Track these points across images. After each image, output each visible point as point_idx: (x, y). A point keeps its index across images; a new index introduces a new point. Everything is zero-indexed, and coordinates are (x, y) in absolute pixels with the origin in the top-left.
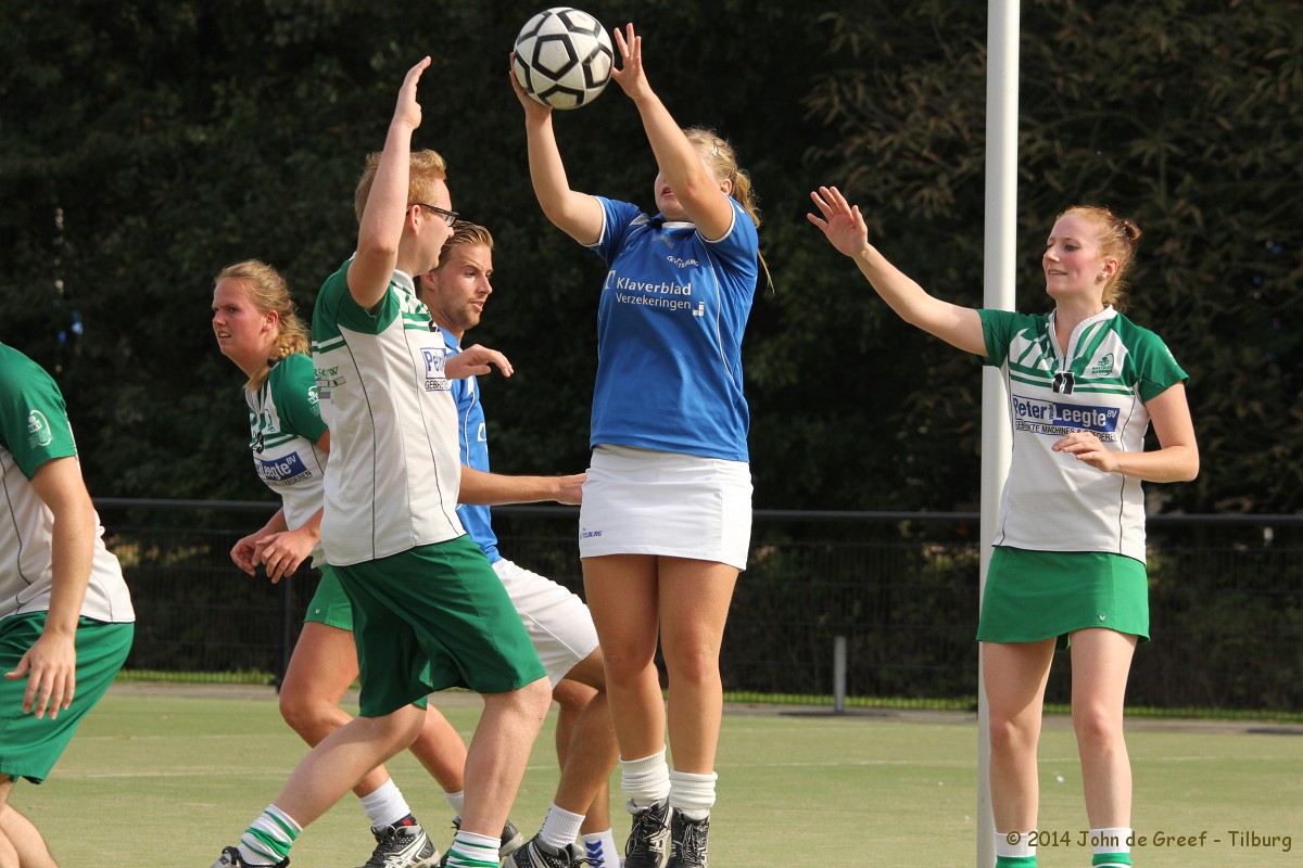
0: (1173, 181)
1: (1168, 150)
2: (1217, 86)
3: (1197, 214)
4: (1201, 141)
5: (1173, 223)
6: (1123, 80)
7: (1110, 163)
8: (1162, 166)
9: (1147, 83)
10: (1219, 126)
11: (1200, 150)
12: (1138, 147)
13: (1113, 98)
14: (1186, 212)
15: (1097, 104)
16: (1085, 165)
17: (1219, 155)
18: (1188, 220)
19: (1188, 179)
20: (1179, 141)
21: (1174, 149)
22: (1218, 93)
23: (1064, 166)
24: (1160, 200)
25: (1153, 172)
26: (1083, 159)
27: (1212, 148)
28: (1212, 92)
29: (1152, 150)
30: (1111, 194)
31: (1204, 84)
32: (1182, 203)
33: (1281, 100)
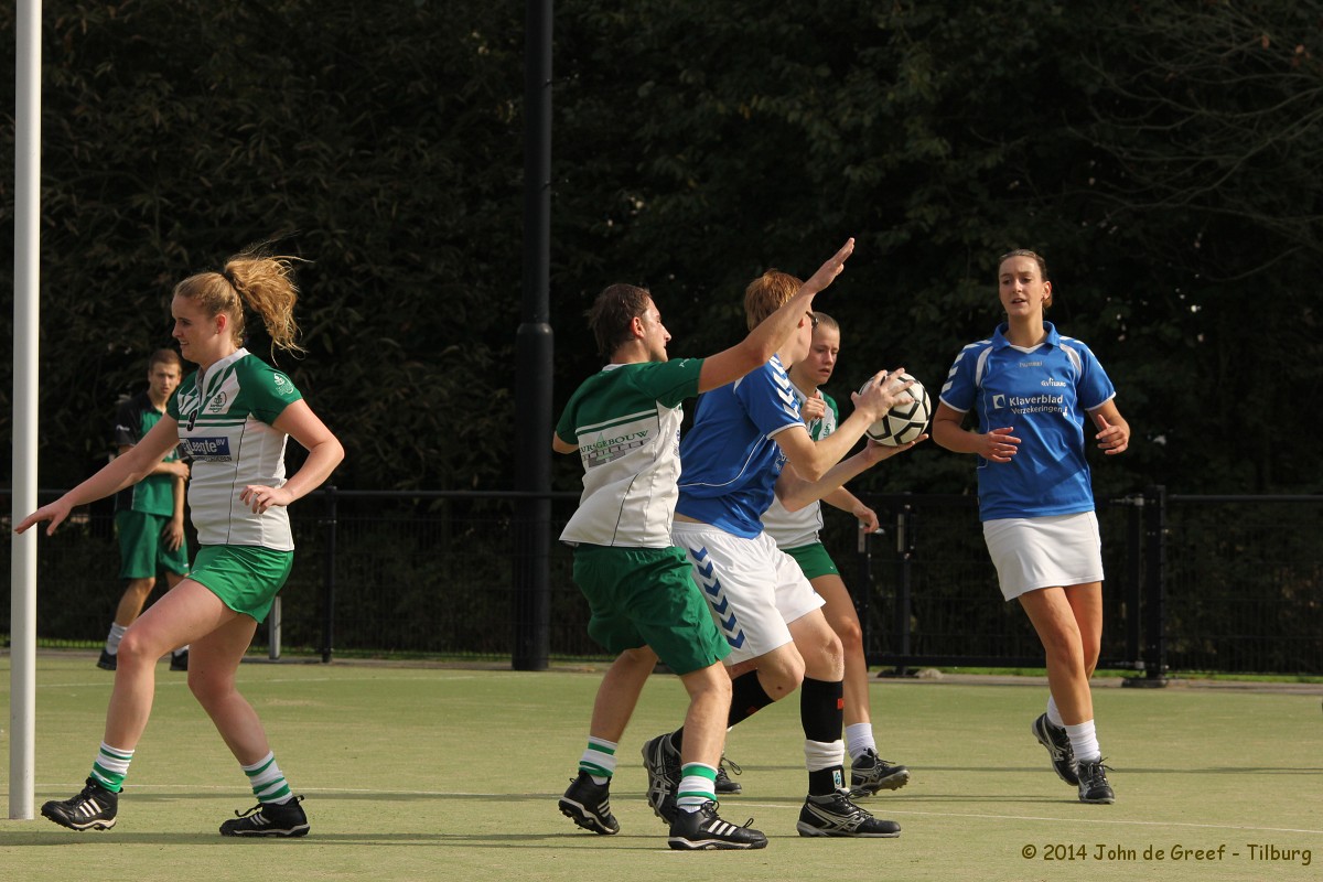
0: (165, 227)
1: (161, 202)
2: (200, 153)
3: (185, 253)
4: (188, 196)
5: (167, 261)
6: (126, 147)
7: (116, 212)
8: (157, 215)
9: (145, 149)
10: (202, 184)
11: (187, 202)
12: (137, 200)
13: (118, 161)
14: (175, 252)
15: (105, 166)
16: (96, 214)
17: (202, 207)
18: (178, 258)
19: (178, 225)
20: (169, 195)
21: (166, 201)
22: (200, 158)
23: (80, 214)
24: (156, 243)
25: (150, 220)
26: (94, 210)
27: (197, 201)
28: (197, 157)
29: (149, 203)
30: (116, 237)
31: (190, 150)
32: (173, 244)
33: (250, 164)
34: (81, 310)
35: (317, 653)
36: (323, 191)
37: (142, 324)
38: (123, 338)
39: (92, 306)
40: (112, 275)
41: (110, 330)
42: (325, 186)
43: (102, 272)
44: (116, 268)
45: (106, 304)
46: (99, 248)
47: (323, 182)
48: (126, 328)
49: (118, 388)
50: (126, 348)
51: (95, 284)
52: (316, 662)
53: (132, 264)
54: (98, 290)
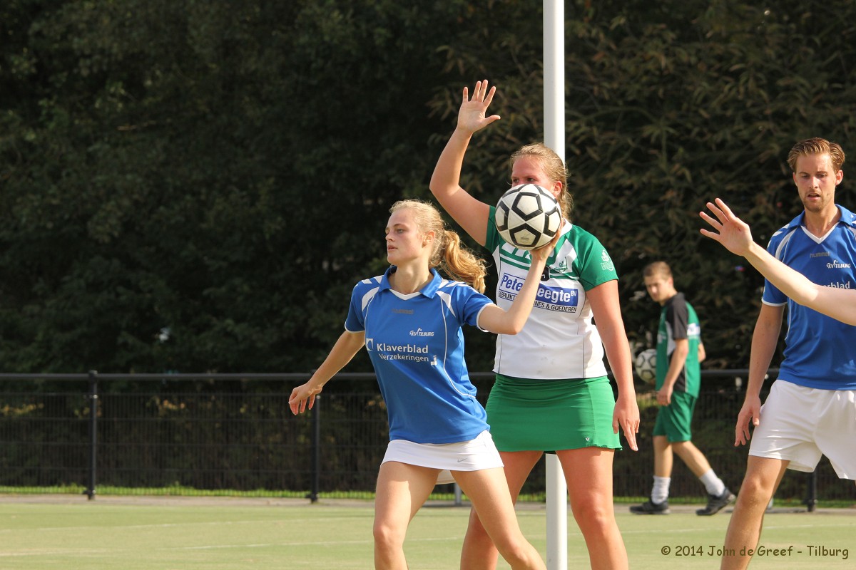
0: (671, 152)
1: (668, 132)
2: (699, 90)
3: (687, 173)
4: (689, 126)
5: (672, 180)
6: (637, 87)
7: (630, 141)
8: (664, 142)
9: (653, 88)
10: (701, 116)
11: (689, 131)
12: (648, 130)
13: (630, 98)
14: (679, 173)
15: (620, 102)
16: (613, 143)
17: (701, 134)
18: (682, 178)
19: (681, 150)
20: (675, 126)
21: (672, 131)
22: (700, 94)
23: (600, 143)
24: (663, 165)
25: (658, 146)
26: (612, 139)
27: (696, 130)
28: (696, 93)
29: (657, 132)
30: (631, 162)
31: (690, 88)
32: (677, 166)
33: (740, 97)
34: (603, 222)
35: (803, 504)
36: (802, 119)
37: (653, 233)
38: (638, 245)
39: (611, 220)
40: (627, 193)
41: (626, 239)
42: (804, 114)
43: (619, 191)
44: (630, 187)
45: (623, 217)
46: (617, 170)
47: (802, 111)
48: (640, 236)
49: (634, 287)
50: (639, 254)
51: (614, 201)
52: (803, 512)
53: (644, 183)
54: (616, 205)
